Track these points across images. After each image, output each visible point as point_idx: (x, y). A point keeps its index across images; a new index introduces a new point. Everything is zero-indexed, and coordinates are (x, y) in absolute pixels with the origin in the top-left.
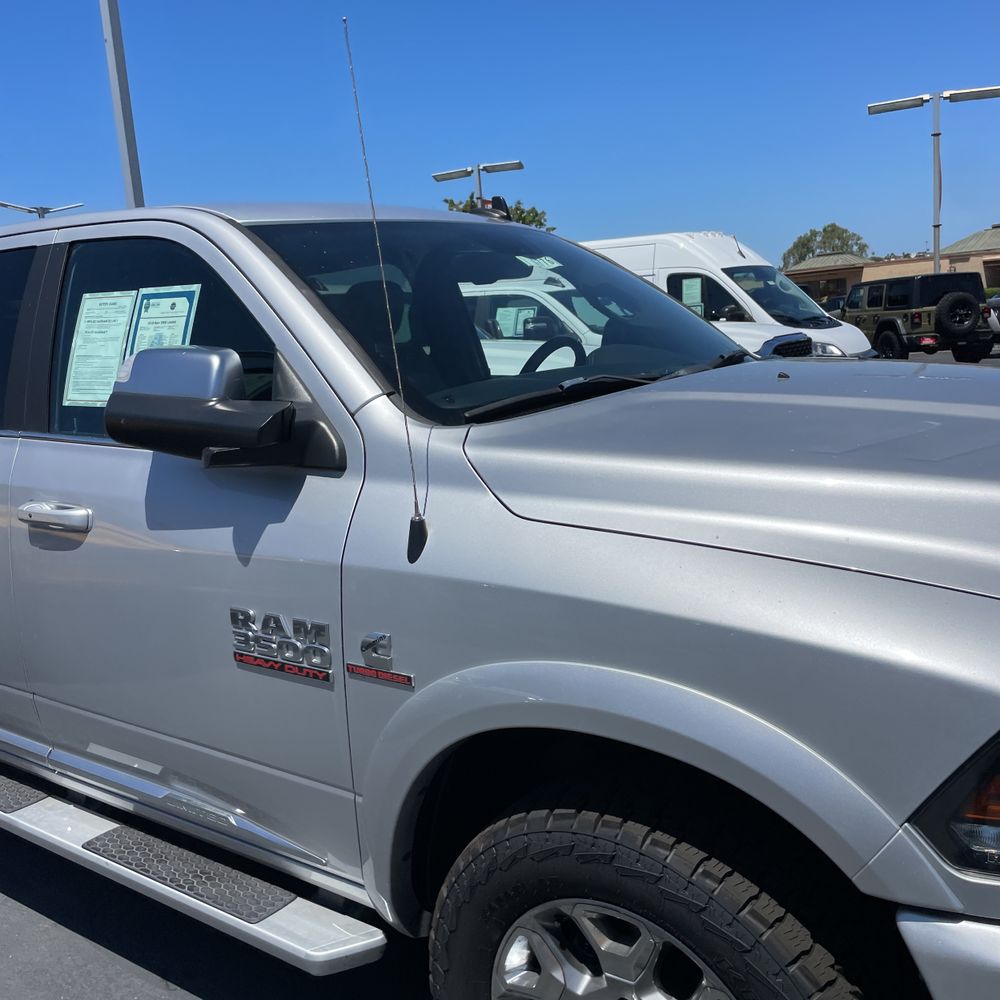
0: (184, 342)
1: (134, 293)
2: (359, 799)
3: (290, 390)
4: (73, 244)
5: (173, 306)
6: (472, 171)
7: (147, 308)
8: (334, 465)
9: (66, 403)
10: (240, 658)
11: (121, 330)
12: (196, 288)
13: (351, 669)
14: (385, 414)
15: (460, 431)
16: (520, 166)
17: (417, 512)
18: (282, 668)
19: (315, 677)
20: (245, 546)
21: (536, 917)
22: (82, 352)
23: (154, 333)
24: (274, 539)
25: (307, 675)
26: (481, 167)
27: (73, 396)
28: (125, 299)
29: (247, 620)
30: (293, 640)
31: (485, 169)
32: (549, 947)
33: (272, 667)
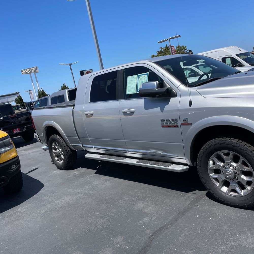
0: (147, 81)
1: (137, 75)
2: (184, 144)
3: (166, 86)
4: (124, 69)
5: (144, 76)
6: (168, 39)
7: (139, 77)
8: (175, 96)
9: (127, 94)
10: (163, 126)
11: (135, 81)
12: (148, 73)
13: (182, 124)
14: (182, 87)
15: (195, 88)
16: (180, 36)
17: (190, 100)
18: (170, 126)
19: (176, 126)
20: (162, 110)
21: (214, 155)
22: (129, 86)
23: (141, 81)
24: (167, 108)
25: (174, 126)
26: (170, 38)
27: (128, 92)
28: (135, 76)
29: (163, 120)
30: (171, 122)
31: (171, 38)
32: (216, 160)
33: (168, 127)
